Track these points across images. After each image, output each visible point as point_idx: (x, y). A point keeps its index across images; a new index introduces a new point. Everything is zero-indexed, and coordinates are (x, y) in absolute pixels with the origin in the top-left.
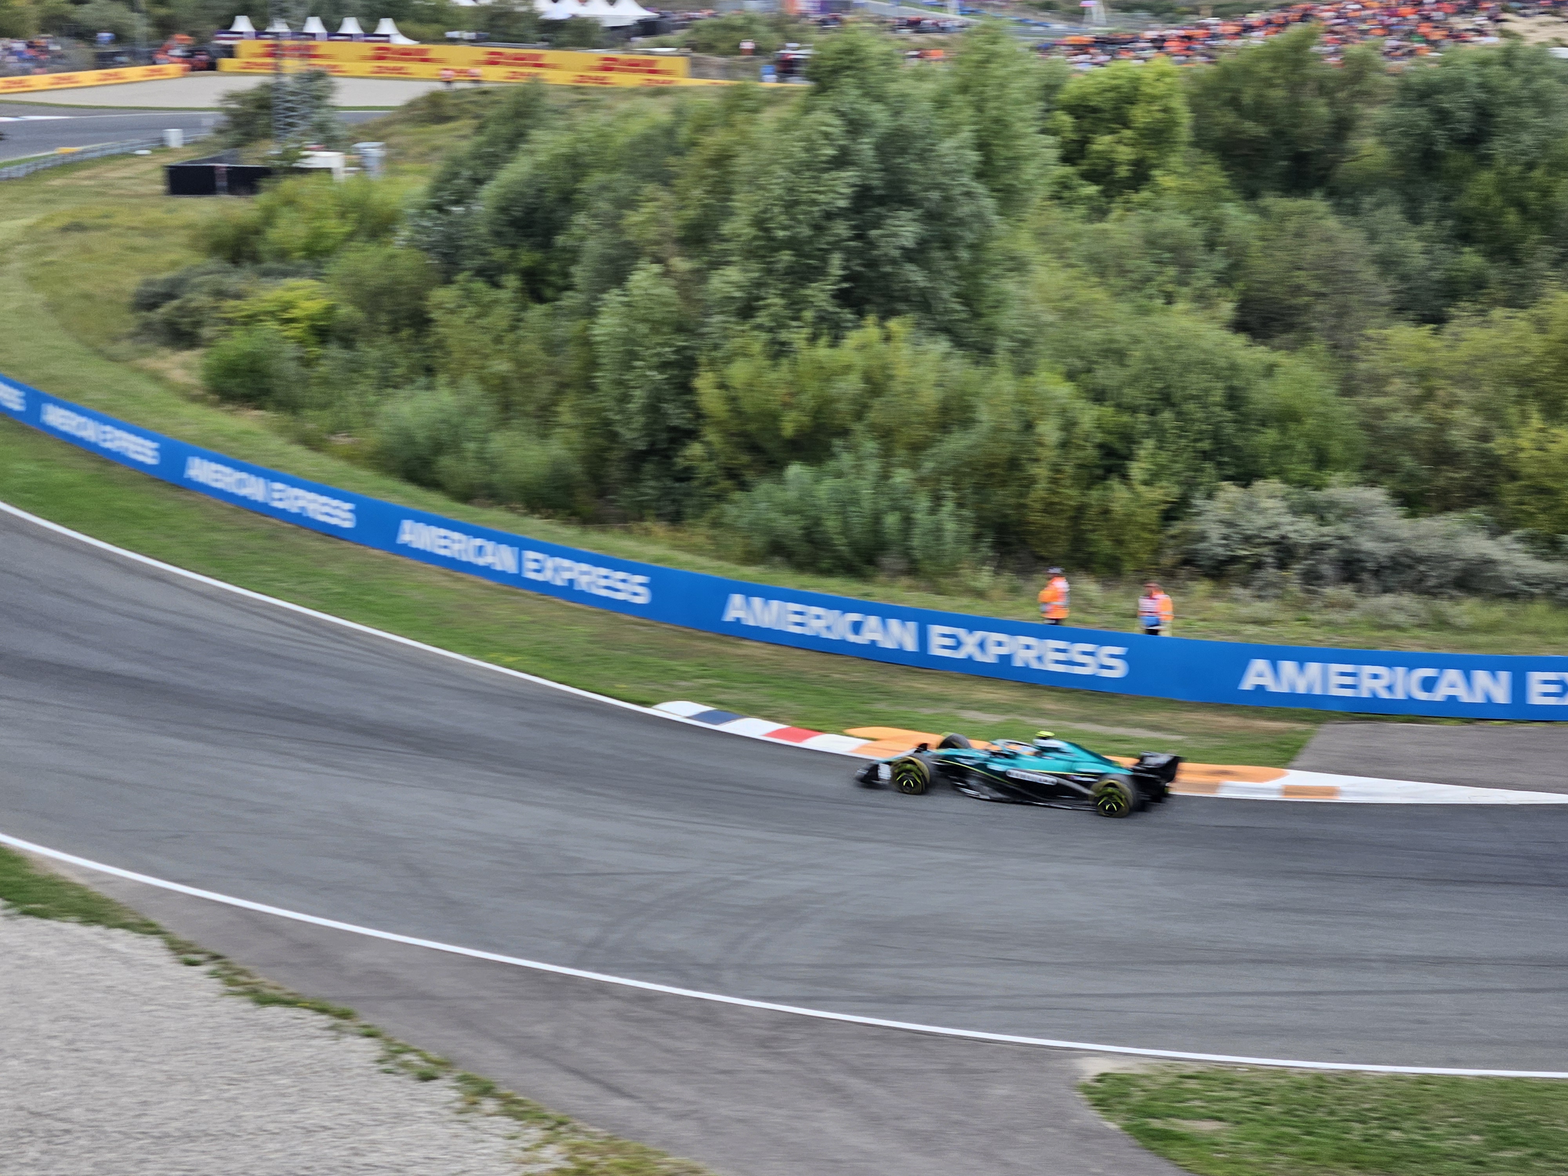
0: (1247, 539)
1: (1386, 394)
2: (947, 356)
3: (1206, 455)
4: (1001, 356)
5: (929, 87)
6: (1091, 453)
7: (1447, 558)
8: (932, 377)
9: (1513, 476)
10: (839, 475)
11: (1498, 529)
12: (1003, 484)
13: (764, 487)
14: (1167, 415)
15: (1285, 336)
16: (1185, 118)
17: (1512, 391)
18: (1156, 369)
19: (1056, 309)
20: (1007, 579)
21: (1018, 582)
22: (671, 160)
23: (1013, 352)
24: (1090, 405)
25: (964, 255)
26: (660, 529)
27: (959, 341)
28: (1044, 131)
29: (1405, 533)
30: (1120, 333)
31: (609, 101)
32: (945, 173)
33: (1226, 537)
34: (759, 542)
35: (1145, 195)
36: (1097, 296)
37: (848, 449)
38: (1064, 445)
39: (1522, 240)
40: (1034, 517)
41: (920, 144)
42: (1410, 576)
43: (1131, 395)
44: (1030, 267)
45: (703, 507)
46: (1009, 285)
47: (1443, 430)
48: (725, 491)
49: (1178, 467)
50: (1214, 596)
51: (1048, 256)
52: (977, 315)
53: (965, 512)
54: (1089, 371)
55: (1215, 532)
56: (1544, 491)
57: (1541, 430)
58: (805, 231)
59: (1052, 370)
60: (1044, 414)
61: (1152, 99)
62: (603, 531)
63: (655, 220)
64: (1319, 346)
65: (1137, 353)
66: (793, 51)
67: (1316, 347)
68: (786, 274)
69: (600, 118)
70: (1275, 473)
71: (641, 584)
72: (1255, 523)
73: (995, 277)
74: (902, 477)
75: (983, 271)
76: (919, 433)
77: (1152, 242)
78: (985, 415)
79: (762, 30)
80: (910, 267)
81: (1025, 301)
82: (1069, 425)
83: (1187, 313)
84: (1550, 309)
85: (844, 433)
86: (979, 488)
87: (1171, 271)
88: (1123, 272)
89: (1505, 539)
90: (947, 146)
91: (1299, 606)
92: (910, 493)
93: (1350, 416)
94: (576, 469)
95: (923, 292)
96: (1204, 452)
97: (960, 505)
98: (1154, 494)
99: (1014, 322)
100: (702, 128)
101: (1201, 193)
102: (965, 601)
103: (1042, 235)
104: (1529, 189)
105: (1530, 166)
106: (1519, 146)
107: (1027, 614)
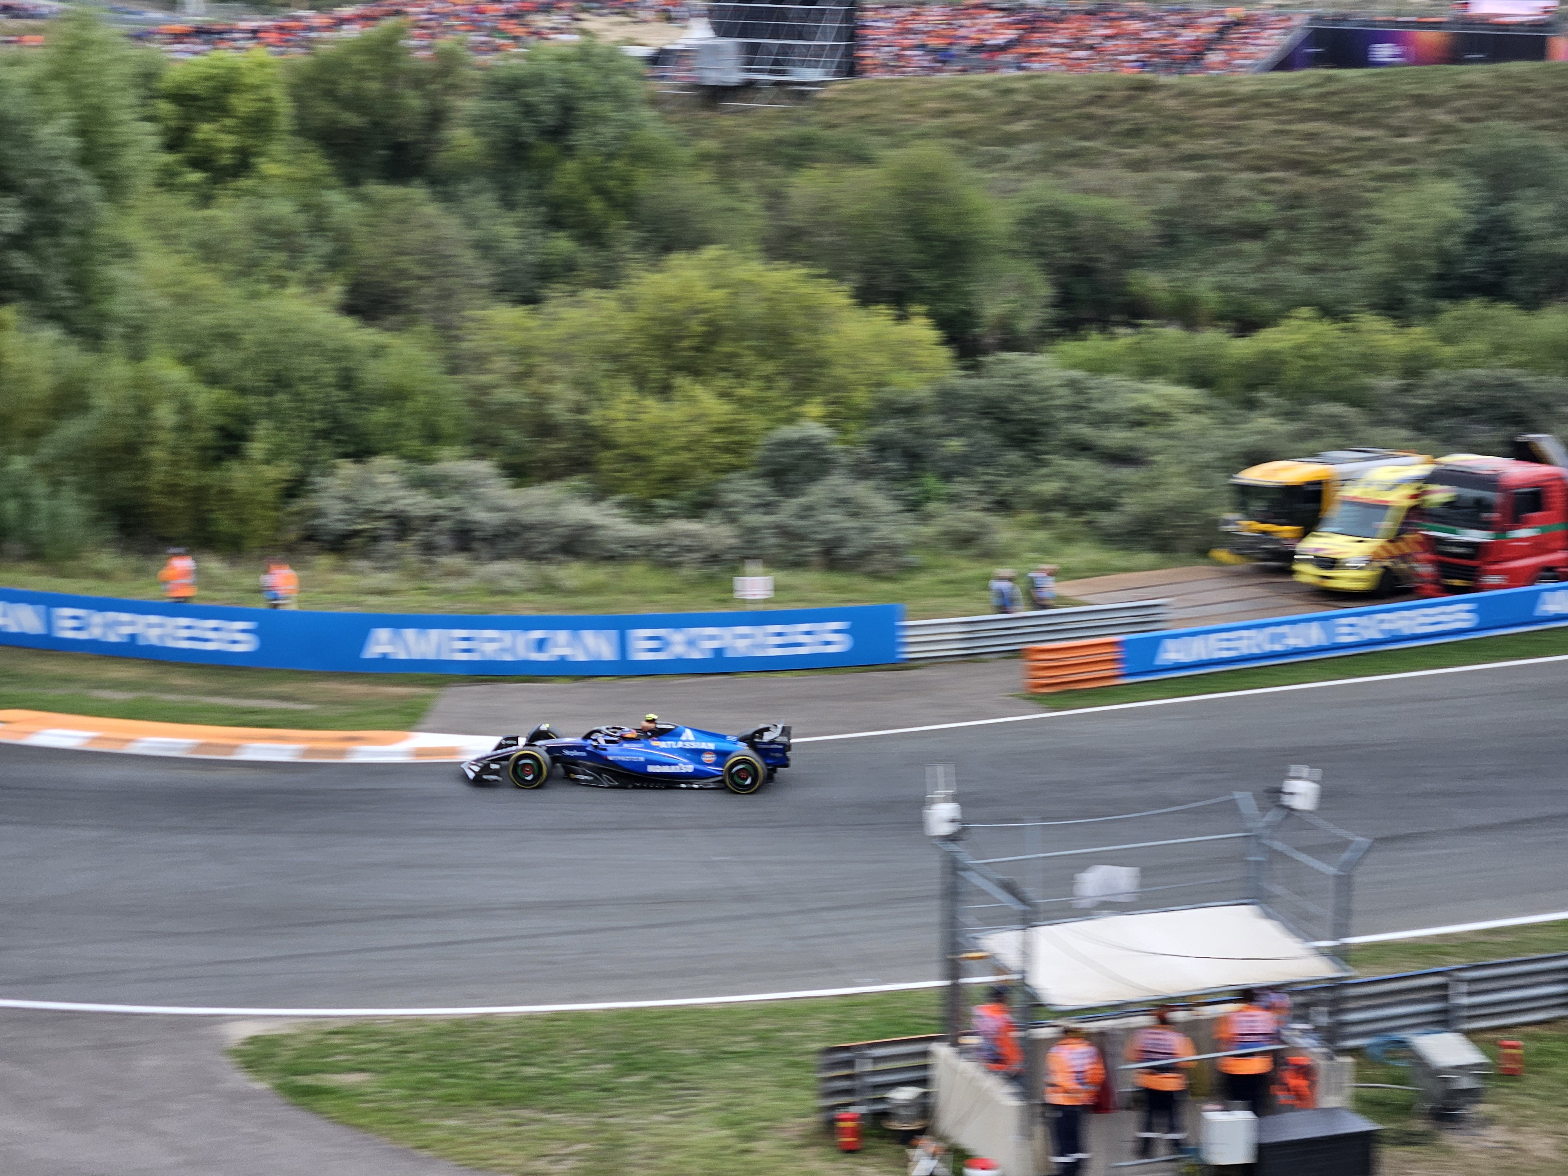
0: (368, 514)
1: (490, 371)
2: (58, 343)
3: (322, 434)
4: (115, 343)
6: (207, 436)
7: (555, 525)
8: (45, 364)
9: (609, 445)
11: (598, 496)
12: (121, 467)
14: (282, 397)
15: (393, 318)
16: (285, 107)
17: (605, 366)
18: (268, 352)
19: (166, 295)
20: (133, 561)
21: (142, 563)
23: (125, 337)
24: (201, 387)
25: (71, 241)
27: (72, 329)
28: (145, 119)
29: (511, 503)
30: (232, 317)
32: (46, 159)
33: (345, 512)
35: (249, 183)
36: (208, 281)
38: (184, 428)
39: (605, 225)
40: (156, 499)
41: (18, 130)
42: (518, 543)
43: (248, 377)
44: (138, 253)
46: (118, 272)
47: (540, 404)
49: (295, 446)
51: (159, 242)
52: (88, 302)
53: (87, 497)
54: (199, 355)
55: (334, 508)
56: (638, 459)
57: (631, 402)
59: (164, 355)
60: (158, 399)
61: (252, 88)
64: (425, 327)
65: (249, 337)
67: (424, 328)
70: (388, 450)
72: (371, 498)
73: (106, 263)
74: (19, 464)
75: (90, 258)
76: (31, 420)
77: (260, 227)
78: (103, 401)
80: (14, 254)
81: (135, 287)
82: (185, 408)
83: (295, 296)
84: (637, 289)
86: (100, 472)
87: (282, 256)
88: (231, 256)
90: (46, 132)
91: (417, 575)
92: (28, 480)
93: (456, 393)
96: (319, 431)
97: (81, 490)
98: (271, 472)
99: (125, 308)
101: (304, 180)
102: (90, 583)
103: (152, 222)
104: (611, 178)
105: (611, 156)
106: (599, 138)
107: (151, 594)
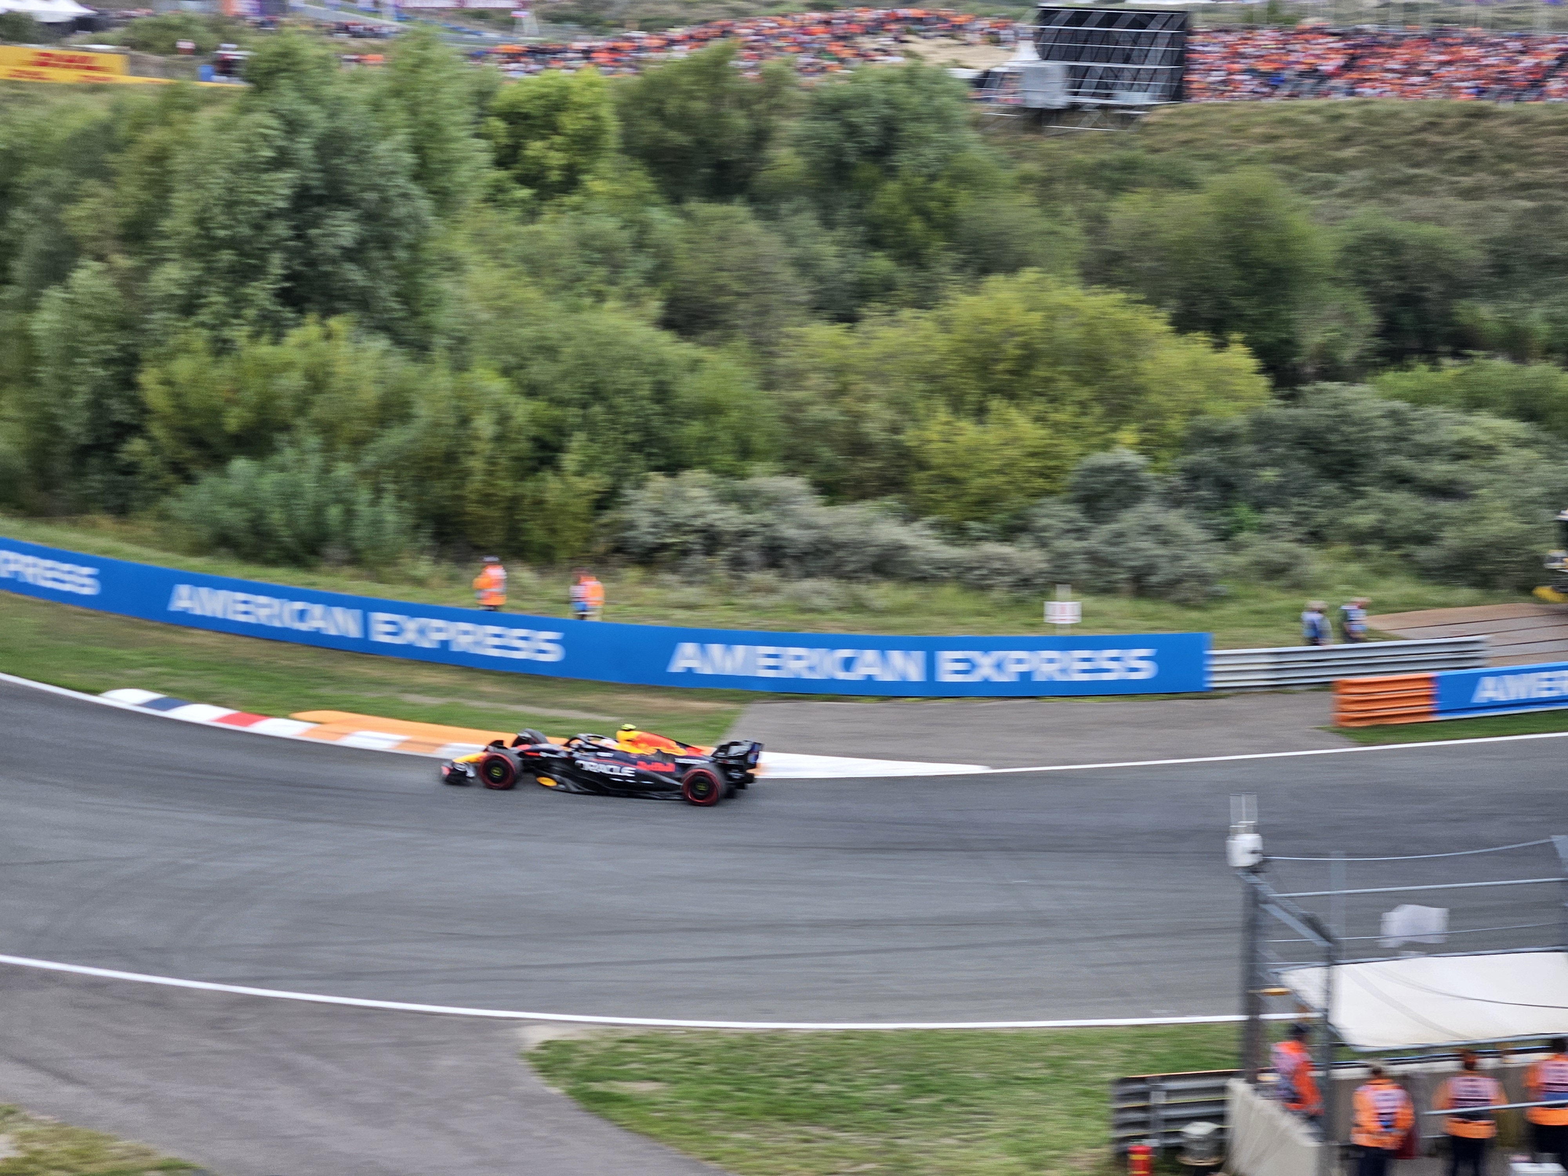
0: (677, 527)
1: (805, 388)
2: (386, 353)
3: (635, 447)
4: (439, 354)
5: (365, 91)
6: (524, 446)
7: (864, 544)
8: (372, 373)
9: (922, 466)
10: (282, 469)
11: (910, 516)
12: (440, 476)
13: (209, 481)
14: (597, 409)
15: (710, 333)
16: (613, 126)
17: (921, 386)
18: (587, 365)
19: (491, 308)
20: (446, 567)
21: (457, 571)
22: (111, 157)
23: (450, 349)
24: (522, 400)
25: (402, 254)
26: (106, 521)
27: (398, 340)
28: (478, 136)
29: (823, 521)
30: (552, 330)
31: (47, 97)
32: (382, 174)
33: (655, 526)
34: (204, 533)
35: (575, 199)
36: (531, 295)
37: (292, 443)
38: (499, 439)
39: (926, 245)
40: (471, 508)
41: (356, 146)
42: (829, 561)
43: (565, 389)
44: (465, 267)
45: (149, 500)
46: (446, 285)
47: (856, 423)
48: (169, 485)
49: (608, 458)
50: (644, 582)
51: (485, 256)
52: (416, 314)
53: (405, 504)
54: (521, 367)
55: (644, 520)
56: (952, 481)
57: (947, 423)
58: (245, 231)
59: (486, 367)
60: (479, 410)
61: (582, 106)
62: (49, 523)
63: (96, 217)
64: (741, 343)
65: (568, 350)
66: (231, 52)
67: (739, 344)
68: (228, 272)
69: (37, 113)
70: (701, 464)
71: (90, 576)
72: (682, 511)
73: (432, 276)
74: (343, 470)
75: (420, 271)
76: (359, 428)
77: (584, 243)
78: (424, 411)
79: (200, 30)
80: (348, 266)
81: (461, 300)
82: (503, 419)
83: (615, 310)
84: (954, 311)
85: (286, 428)
86: (419, 480)
87: (602, 271)
88: (556, 271)
89: (916, 525)
90: (382, 148)
91: (726, 590)
92: (352, 486)
93: (770, 409)
94: (20, 463)
95: (363, 290)
96: (633, 444)
97: (401, 497)
98: (586, 484)
99: (450, 320)
100: (139, 127)
101: (629, 197)
102: (406, 589)
103: (479, 237)
104: (932, 199)
105: (933, 178)
106: (922, 159)
107: (464, 601)
